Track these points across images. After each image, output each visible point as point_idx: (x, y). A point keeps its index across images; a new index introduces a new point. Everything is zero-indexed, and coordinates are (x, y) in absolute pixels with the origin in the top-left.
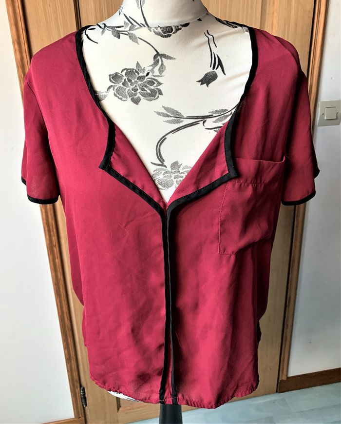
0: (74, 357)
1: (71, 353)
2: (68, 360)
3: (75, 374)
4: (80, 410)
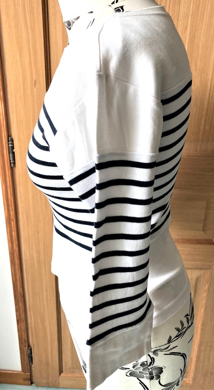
2: (19, 321)
3: (24, 335)
4: (26, 366)
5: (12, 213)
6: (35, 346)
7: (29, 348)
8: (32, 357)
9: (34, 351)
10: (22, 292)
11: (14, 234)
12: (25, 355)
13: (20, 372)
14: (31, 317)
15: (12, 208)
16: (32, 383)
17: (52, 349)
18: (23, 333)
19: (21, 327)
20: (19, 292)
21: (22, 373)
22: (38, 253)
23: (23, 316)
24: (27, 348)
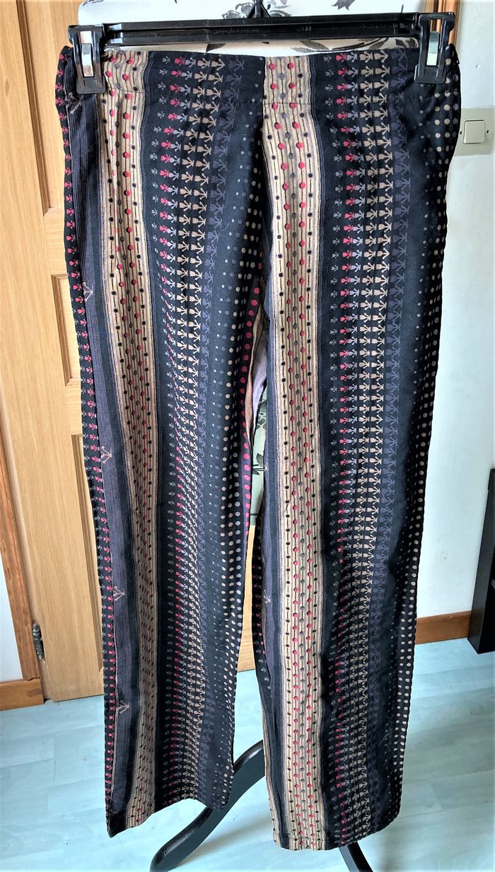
0: (20, 568)
1: (15, 559)
2: (8, 573)
3: (22, 598)
4: (32, 666)
6: (47, 618)
7: (35, 625)
8: (42, 643)
9: (45, 628)
10: (11, 510)
12: (28, 641)
13: (21, 680)
14: (33, 560)
16: (45, 700)
17: (81, 616)
18: (21, 596)
19: (14, 583)
20: (5, 510)
21: (25, 682)
22: (39, 422)
23: (16, 559)
24: (30, 626)
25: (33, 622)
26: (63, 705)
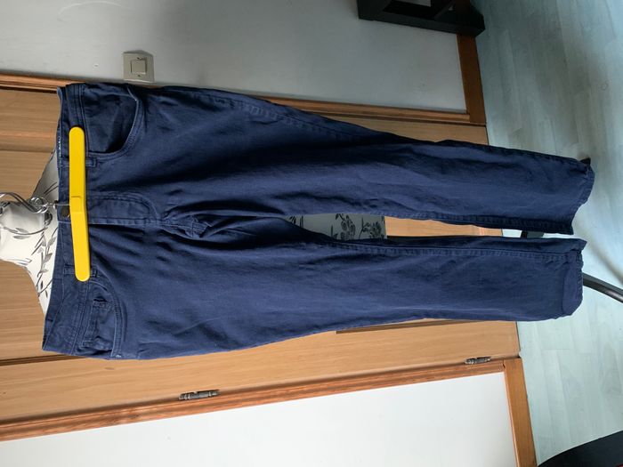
0: (427, 371)
1: (419, 375)
2: (429, 378)
4: (495, 366)
5: (278, 391)
6: (462, 354)
7: (466, 363)
8: (478, 358)
9: (469, 356)
11: (306, 388)
12: (477, 367)
13: (505, 373)
14: (422, 362)
15: (272, 392)
16: (519, 357)
18: (446, 371)
19: (437, 375)
21: (506, 370)
22: (327, 355)
23: (421, 373)
24: (467, 366)
25: (464, 364)
26: (522, 346)
